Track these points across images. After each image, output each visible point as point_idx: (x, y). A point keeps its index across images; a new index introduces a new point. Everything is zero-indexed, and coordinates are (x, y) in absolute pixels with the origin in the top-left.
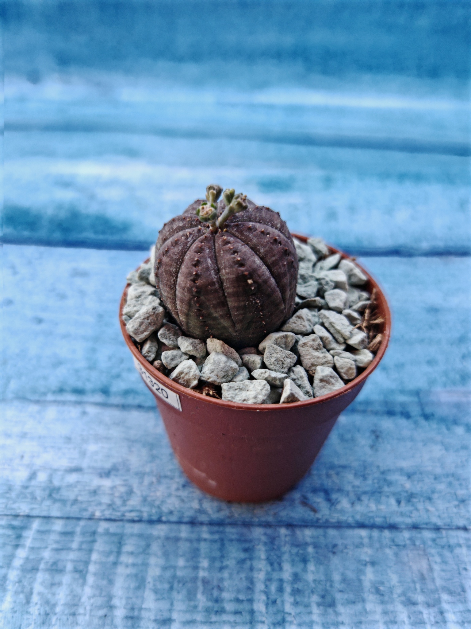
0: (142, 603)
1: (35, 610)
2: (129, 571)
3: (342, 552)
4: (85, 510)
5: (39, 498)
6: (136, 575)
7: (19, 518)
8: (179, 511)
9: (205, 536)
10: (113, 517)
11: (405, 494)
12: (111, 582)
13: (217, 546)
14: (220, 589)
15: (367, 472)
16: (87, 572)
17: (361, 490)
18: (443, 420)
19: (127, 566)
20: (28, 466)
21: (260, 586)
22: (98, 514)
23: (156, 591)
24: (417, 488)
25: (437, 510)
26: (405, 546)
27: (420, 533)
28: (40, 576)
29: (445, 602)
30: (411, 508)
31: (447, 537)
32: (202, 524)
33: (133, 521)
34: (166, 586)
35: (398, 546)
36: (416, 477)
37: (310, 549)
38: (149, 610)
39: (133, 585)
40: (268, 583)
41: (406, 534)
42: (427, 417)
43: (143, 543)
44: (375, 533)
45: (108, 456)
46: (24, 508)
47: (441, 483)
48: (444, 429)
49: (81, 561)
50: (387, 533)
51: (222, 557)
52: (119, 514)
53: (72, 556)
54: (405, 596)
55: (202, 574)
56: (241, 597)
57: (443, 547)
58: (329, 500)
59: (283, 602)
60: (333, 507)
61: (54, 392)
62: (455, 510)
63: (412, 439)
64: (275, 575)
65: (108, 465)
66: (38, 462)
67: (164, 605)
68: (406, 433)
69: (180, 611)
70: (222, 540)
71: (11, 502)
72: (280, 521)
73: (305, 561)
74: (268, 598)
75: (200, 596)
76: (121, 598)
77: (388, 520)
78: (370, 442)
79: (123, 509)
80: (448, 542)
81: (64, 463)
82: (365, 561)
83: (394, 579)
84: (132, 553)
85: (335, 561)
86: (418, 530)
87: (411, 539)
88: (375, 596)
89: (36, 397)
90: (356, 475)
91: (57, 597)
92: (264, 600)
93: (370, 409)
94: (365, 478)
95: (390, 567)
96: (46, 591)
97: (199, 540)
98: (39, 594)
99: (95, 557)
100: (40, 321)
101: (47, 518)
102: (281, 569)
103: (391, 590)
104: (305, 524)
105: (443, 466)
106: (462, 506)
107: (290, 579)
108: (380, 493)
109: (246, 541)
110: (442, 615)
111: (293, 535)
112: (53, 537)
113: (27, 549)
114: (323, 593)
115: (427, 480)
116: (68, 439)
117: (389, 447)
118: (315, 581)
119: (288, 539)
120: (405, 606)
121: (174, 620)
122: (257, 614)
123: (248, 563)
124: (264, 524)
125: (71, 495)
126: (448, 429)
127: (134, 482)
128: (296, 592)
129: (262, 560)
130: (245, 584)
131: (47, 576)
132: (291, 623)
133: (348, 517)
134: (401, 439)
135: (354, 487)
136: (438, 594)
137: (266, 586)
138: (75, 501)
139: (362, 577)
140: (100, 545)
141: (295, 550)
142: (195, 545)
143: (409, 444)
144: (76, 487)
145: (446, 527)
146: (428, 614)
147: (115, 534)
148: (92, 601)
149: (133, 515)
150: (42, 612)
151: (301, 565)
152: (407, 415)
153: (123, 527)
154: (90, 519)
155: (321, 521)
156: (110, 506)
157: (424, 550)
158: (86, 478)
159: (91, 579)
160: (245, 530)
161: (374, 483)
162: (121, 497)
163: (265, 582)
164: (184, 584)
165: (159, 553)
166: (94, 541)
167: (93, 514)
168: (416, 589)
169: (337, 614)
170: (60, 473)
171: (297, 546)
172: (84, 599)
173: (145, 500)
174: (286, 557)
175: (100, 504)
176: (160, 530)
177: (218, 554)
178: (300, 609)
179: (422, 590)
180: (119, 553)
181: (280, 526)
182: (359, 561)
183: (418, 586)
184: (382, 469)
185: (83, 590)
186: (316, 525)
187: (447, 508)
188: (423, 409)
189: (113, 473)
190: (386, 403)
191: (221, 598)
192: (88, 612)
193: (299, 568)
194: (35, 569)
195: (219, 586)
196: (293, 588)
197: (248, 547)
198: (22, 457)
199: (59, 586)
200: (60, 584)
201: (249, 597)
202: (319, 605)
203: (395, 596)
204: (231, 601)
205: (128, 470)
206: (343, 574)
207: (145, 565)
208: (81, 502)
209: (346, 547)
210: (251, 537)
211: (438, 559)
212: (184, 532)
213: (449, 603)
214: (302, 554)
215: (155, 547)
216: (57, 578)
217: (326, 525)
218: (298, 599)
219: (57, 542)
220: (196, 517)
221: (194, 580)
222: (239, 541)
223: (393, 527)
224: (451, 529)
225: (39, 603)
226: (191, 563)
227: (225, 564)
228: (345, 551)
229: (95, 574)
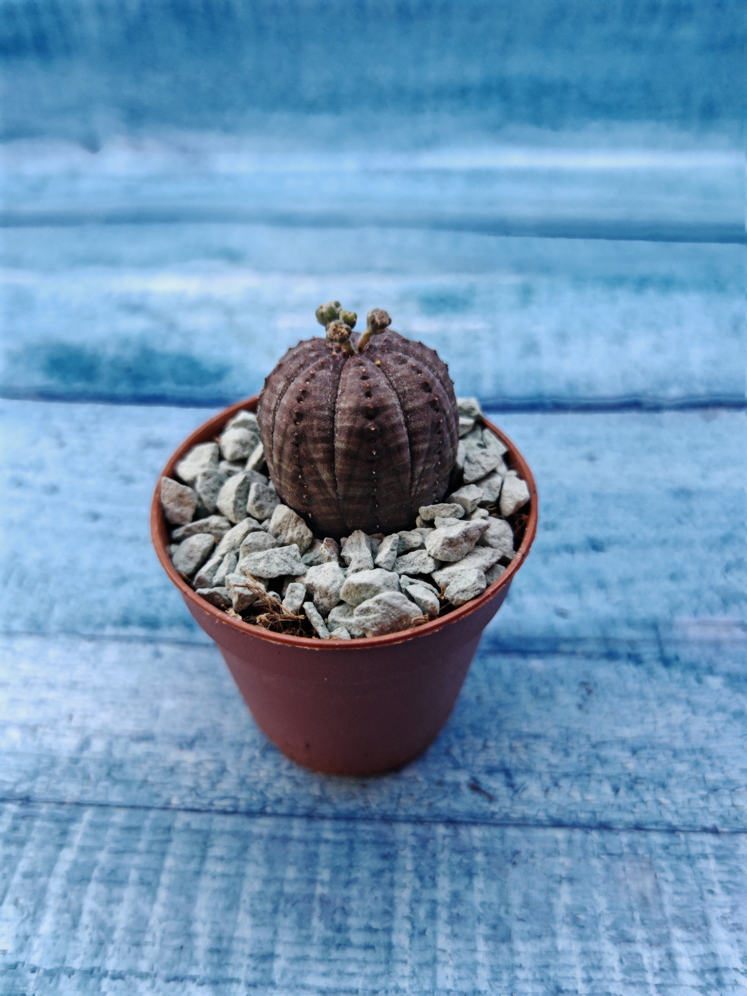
0: (234, 931)
1: (84, 936)
2: (218, 884)
3: (526, 862)
4: (158, 795)
5: (93, 777)
6: (226, 891)
7: (65, 807)
8: (292, 799)
9: (328, 835)
10: (196, 807)
11: (627, 779)
12: (191, 899)
13: (344, 850)
14: (345, 913)
15: (570, 744)
16: (158, 884)
17: (560, 770)
18: (692, 667)
19: (214, 877)
20: (80, 729)
21: (402, 909)
22: (175, 801)
23: (254, 914)
24: (646, 769)
25: (674, 803)
26: (620, 856)
27: (646, 836)
28: (93, 888)
29: (678, 940)
30: (635, 799)
31: (686, 843)
32: (323, 817)
33: (225, 812)
34: (269, 907)
35: (610, 854)
36: (643, 753)
37: (479, 858)
38: (244, 940)
39: (221, 905)
40: (415, 905)
41: (625, 838)
42: (666, 662)
43: (237, 844)
44: (578, 835)
45: (191, 719)
46: (72, 790)
47: (681, 762)
48: (692, 681)
49: (149, 869)
50: (595, 835)
51: (351, 866)
52: (205, 802)
53: (137, 860)
54: (617, 929)
55: (319, 890)
56: (375, 924)
57: (679, 858)
58: (511, 785)
59: (434, 933)
60: (517, 795)
61: (115, 624)
62: (702, 804)
63: (642, 696)
64: (426, 895)
65: (191, 732)
66: (93, 724)
67: (265, 934)
68: (632, 686)
69: (286, 943)
70: (351, 842)
71: (54, 781)
72: (438, 816)
73: (470, 874)
74: (413, 928)
75: (316, 922)
76: (205, 923)
77: (598, 815)
78: (577, 699)
79: (211, 795)
80: (688, 849)
81: (129, 726)
82: (561, 876)
83: (602, 903)
84: (221, 859)
85: (515, 874)
86: (643, 832)
87: (630, 845)
88: (572, 929)
89: (89, 631)
90: (553, 748)
91: (116, 917)
92: (408, 930)
93: (580, 648)
94: (567, 754)
95: (596, 886)
96: (100, 909)
97: (318, 841)
98: (92, 913)
99: (169, 862)
100: (96, 517)
101: (103, 806)
102: (435, 885)
103: (596, 919)
104: (475, 820)
105: (686, 736)
106: (712, 798)
107: (448, 900)
108: (589, 775)
109: (386, 843)
110: (670, 959)
111: (456, 835)
112: (111, 832)
113: (75, 849)
114: (494, 922)
115: (661, 757)
116: (135, 693)
117: (606, 708)
118: (483, 904)
119: (447, 841)
120: (615, 944)
121: (278, 956)
122: (397, 950)
123: (387, 876)
124: (414, 819)
125: (139, 775)
126: (699, 681)
127: (229, 757)
128: (455, 919)
129: (409, 871)
130: (382, 906)
131: (102, 888)
132: (446, 964)
133: (539, 810)
134: (626, 696)
135: (549, 765)
136: (667, 928)
137: (412, 910)
138: (145, 782)
139: (554, 900)
140: (178, 846)
141: (456, 858)
142: (312, 848)
143: (637, 703)
144: (145, 762)
145: (686, 829)
146: (650, 957)
147: (198, 832)
148: (164, 924)
149: (226, 804)
150: (95, 937)
151: (465, 881)
152: (636, 659)
153: (211, 820)
154: (165, 809)
155: (497, 817)
156: (193, 789)
157: (650, 863)
158: (159, 749)
159: (162, 894)
160: (384, 828)
161: (581, 761)
162: (209, 777)
163: (411, 904)
164: (293, 905)
165: (261, 859)
166: (169, 841)
167: (168, 802)
168: (633, 919)
169: (513, 953)
170: (122, 741)
171: (461, 852)
172: (153, 921)
173: (242, 782)
174: (443, 868)
175: (179, 787)
176: (262, 826)
177: (343, 862)
178: (461, 944)
179: (642, 920)
180: (203, 858)
181: (436, 822)
182: (551, 876)
183: (637, 916)
184: (594, 740)
185: (151, 909)
186: (490, 821)
187: (689, 800)
188: (662, 651)
189: (197, 743)
190: (606, 640)
191: (345, 925)
192: (158, 940)
193: (461, 884)
194: (85, 880)
195: (343, 909)
196: (451, 913)
197: (389, 853)
198: (71, 717)
199: (118, 905)
200: (119, 900)
201: (386, 925)
202: (487, 938)
203: (601, 929)
204: (360, 930)
205: (220, 739)
206: (526, 895)
207: (241, 875)
208: (152, 785)
209: (532, 856)
210: (392, 839)
211: (671, 876)
212: (298, 828)
213: (684, 942)
214: (468, 864)
215: (256, 851)
216: (116, 892)
217: (505, 822)
218: (457, 930)
219: (117, 841)
220: (315, 809)
221: (310, 898)
222: (375, 843)
223: (605, 827)
224: (695, 831)
225: (91, 925)
226: (306, 875)
227: (353, 876)
228: (531, 861)
229: (169, 888)
